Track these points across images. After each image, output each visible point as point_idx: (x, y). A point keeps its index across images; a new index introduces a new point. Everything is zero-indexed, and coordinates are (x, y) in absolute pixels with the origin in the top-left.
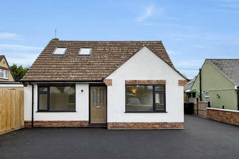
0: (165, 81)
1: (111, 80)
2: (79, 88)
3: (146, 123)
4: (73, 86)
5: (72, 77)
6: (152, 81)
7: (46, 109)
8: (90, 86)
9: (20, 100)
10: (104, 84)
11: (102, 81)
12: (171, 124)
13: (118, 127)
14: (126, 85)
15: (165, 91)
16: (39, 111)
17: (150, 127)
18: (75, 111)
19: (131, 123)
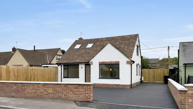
0: (119, 61)
1: (92, 62)
2: (80, 66)
3: (109, 85)
4: (78, 65)
5: (78, 61)
6: (112, 62)
7: (67, 76)
8: (86, 65)
9: (56, 72)
10: (89, 64)
11: (88, 62)
12: (122, 85)
13: (96, 86)
14: (99, 64)
15: (119, 67)
16: (64, 77)
17: (111, 87)
18: (78, 78)
19: (102, 84)
